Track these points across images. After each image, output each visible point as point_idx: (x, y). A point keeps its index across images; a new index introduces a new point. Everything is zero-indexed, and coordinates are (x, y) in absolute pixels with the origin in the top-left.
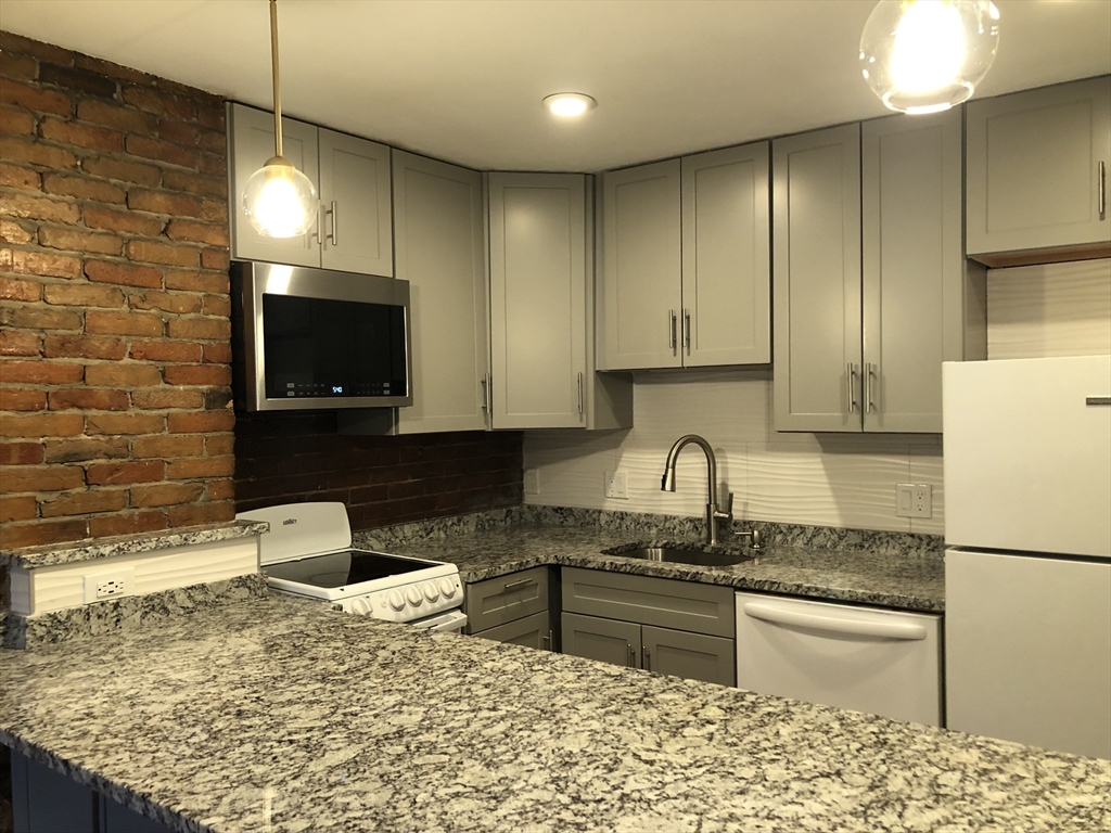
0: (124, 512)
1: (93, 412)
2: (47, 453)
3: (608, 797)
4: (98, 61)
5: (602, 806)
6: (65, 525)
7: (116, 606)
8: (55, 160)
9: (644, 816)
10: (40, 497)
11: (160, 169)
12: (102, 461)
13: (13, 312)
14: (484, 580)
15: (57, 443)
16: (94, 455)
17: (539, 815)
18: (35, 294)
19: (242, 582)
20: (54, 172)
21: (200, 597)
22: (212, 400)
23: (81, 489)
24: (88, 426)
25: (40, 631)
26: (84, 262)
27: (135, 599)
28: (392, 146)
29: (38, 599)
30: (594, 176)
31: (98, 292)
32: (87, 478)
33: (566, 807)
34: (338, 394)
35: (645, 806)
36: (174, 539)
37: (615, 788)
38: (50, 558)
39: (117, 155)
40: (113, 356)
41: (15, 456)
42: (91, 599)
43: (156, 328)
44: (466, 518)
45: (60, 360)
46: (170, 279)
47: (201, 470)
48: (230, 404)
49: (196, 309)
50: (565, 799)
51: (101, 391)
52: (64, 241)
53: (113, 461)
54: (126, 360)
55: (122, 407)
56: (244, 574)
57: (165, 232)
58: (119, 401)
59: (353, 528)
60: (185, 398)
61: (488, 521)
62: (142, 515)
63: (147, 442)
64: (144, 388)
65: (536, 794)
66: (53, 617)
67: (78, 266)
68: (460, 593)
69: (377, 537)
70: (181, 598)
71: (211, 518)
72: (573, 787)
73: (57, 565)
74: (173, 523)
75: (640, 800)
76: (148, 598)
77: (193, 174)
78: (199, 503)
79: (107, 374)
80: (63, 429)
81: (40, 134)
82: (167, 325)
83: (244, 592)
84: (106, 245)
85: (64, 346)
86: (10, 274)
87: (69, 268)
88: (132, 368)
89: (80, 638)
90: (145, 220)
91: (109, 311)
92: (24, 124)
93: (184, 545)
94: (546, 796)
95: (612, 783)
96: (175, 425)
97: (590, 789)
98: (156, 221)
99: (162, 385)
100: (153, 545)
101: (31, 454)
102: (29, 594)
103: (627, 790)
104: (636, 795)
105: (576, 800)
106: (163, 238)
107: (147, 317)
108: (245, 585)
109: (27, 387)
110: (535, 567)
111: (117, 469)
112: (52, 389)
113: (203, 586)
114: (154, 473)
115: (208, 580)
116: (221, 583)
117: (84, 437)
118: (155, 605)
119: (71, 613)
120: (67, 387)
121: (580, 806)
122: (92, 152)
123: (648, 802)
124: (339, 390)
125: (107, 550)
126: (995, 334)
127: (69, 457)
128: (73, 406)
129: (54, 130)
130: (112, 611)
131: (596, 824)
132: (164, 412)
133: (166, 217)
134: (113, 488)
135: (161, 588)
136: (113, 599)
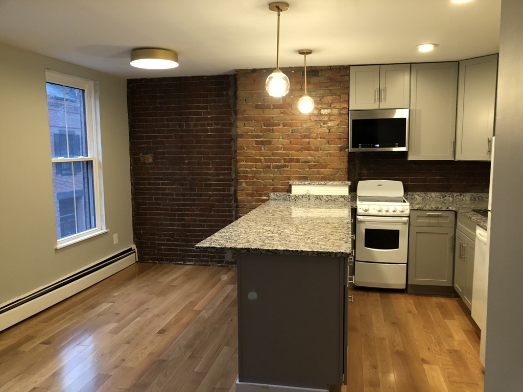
0: (317, 176)
1: (311, 152)
2: (301, 161)
4: (315, 67)
6: (304, 177)
7: (309, 196)
10: (299, 170)
11: (330, 90)
12: (313, 163)
13: (295, 130)
14: (417, 210)
15: (302, 158)
16: (311, 162)
18: (300, 125)
21: (330, 198)
22: (342, 149)
23: (308, 169)
24: (310, 155)
25: (293, 198)
26: (310, 116)
27: (313, 195)
28: (411, 63)
29: (293, 191)
31: (313, 123)
32: (310, 167)
34: (377, 147)
36: (323, 183)
38: (294, 183)
39: (319, 89)
40: (316, 138)
41: (295, 161)
42: (304, 193)
43: (327, 131)
44: (464, 194)
45: (304, 140)
46: (331, 118)
47: (338, 167)
48: (347, 150)
49: (338, 125)
51: (313, 147)
53: (315, 163)
54: (319, 139)
55: (318, 150)
56: (343, 195)
57: (330, 106)
58: (317, 149)
59: (405, 191)
60: (334, 148)
61: (478, 197)
62: (322, 177)
63: (324, 159)
64: (323, 146)
66: (295, 196)
68: (407, 212)
69: (419, 195)
70: (325, 197)
71: (340, 180)
73: (296, 184)
74: (330, 179)
76: (316, 196)
77: (339, 89)
78: (337, 175)
79: (314, 143)
80: (305, 156)
81: (302, 88)
82: (330, 130)
84: (315, 112)
85: (305, 137)
87: (307, 118)
88: (320, 141)
89: (301, 201)
90: (325, 103)
91: (316, 128)
92: (298, 87)
93: (325, 185)
96: (331, 155)
98: (328, 104)
99: (328, 145)
100: (317, 183)
101: (298, 161)
107: (324, 128)
108: (343, 197)
109: (297, 146)
110: (446, 210)
111: (316, 165)
112: (302, 146)
113: (331, 196)
114: (325, 167)
115: (332, 194)
116: (336, 196)
117: (309, 157)
118: (318, 198)
119: (299, 195)
120: (305, 146)
122: (313, 90)
124: (378, 146)
125: (306, 183)
127: (306, 162)
128: (307, 150)
130: (308, 197)
132: (328, 152)
133: (331, 102)
134: (315, 170)
135: (320, 194)
136: (308, 194)
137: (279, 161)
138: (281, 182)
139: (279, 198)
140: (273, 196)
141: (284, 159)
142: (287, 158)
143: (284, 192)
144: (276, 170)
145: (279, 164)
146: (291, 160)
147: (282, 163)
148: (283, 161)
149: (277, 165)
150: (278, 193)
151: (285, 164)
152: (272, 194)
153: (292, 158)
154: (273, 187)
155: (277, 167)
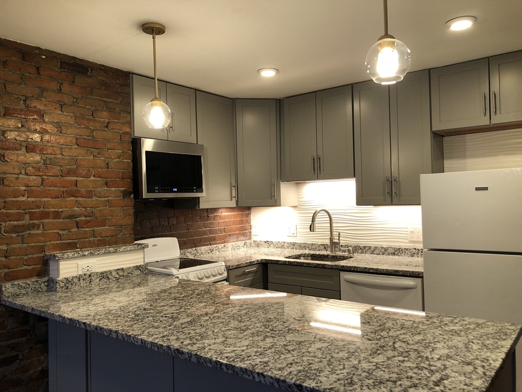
0: (91, 239)
1: (80, 199)
2: (63, 215)
3: (284, 329)
4: (82, 60)
5: (281, 332)
6: (69, 244)
7: (90, 276)
8: (66, 99)
9: (296, 334)
10: (61, 232)
11: (105, 102)
12: (83, 218)
14: (236, 268)
15: (66, 211)
16: (80, 216)
17: (259, 334)
18: (58, 152)
19: (138, 268)
20: (66, 104)
21: (121, 273)
22: (125, 194)
23: (75, 230)
24: (78, 204)
25: (62, 284)
26: (77, 139)
27: (97, 273)
28: (196, 90)
29: (61, 272)
30: (280, 100)
31: (82, 151)
32: (78, 225)
33: (268, 332)
34: (175, 192)
35: (297, 331)
36: (111, 249)
37: (286, 327)
38: (66, 256)
39: (89, 97)
40: (87, 176)
41: (51, 216)
42: (80, 273)
43: (103, 165)
44: (227, 246)
45: (68, 178)
46: (109, 145)
47: (121, 222)
48: (132, 196)
49: (119, 157)
50: (268, 330)
51: (83, 190)
52: (69, 131)
53: (87, 218)
54: (92, 178)
55: (91, 197)
56: (138, 264)
57: (107, 127)
58: (90, 194)
60: (114, 193)
61: (236, 247)
62: (98, 240)
63: (100, 211)
64: (99, 189)
65: (257, 329)
66: (67, 279)
67: (74, 141)
68: (226, 274)
69: (190, 253)
70: (114, 273)
71: (125, 242)
72: (271, 327)
73: (68, 258)
74: (110, 244)
75: (295, 330)
76: (102, 273)
77: (118, 103)
78: (120, 236)
79: (85, 183)
80: (69, 205)
81: (60, 90)
82: (107, 164)
83: (138, 272)
84: (84, 132)
85: (69, 173)
86: (50, 144)
87: (71, 142)
88: (94, 181)
89: (77, 288)
90: (100, 122)
91: (86, 158)
92: (54, 85)
93: (115, 252)
94: (261, 330)
95: (285, 326)
96: (111, 204)
97: (277, 328)
98: (104, 122)
99: (106, 188)
100: (103, 251)
101: (57, 215)
102: (58, 269)
103: (290, 327)
104: (294, 329)
105: (271, 330)
106: (106, 129)
107: (100, 161)
108: (139, 269)
109: (56, 189)
110: (257, 264)
111: (89, 221)
112: (65, 189)
113: (123, 269)
114: (103, 223)
115: (124, 267)
116: (130, 268)
117: (76, 208)
118: (104, 276)
119: (73, 278)
120: (70, 189)
121: (273, 332)
122: (79, 96)
123: (298, 331)
124: (176, 190)
125: (86, 253)
126: (447, 163)
127: (71, 217)
128: (72, 196)
129: (66, 88)
130: (88, 278)
131: (279, 336)
132: (107, 199)
133: (107, 120)
134: (87, 229)
135: (106, 269)
136: (88, 273)
137: (19, 217)
138: (26, 258)
139: (23, 291)
140: (11, 290)
141: (30, 213)
142: (37, 210)
143: (32, 276)
144: (14, 235)
145: (20, 223)
146: (45, 215)
147: (26, 220)
148: (27, 217)
149: (16, 226)
150: (21, 282)
151: (32, 222)
152: (8, 285)
153: (46, 210)
154: (6, 270)
155: (15, 229)
